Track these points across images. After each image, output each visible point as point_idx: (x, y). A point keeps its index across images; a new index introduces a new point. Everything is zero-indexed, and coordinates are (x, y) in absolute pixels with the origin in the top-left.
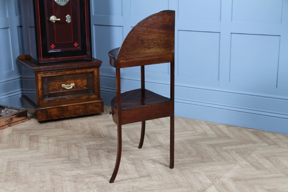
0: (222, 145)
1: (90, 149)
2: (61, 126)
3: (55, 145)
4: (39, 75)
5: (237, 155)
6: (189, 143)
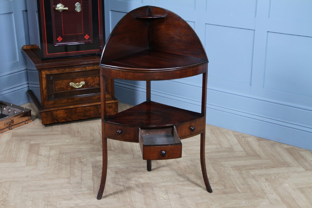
0: (250, 168)
1: (96, 167)
2: (68, 131)
3: (57, 159)
4: (43, 73)
5: (267, 184)
6: (211, 163)
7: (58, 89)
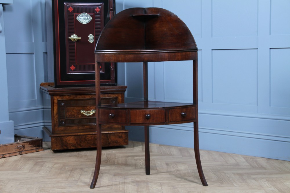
0: (252, 174)
2: (76, 155)
3: (59, 169)
4: (55, 98)
7: (69, 116)
